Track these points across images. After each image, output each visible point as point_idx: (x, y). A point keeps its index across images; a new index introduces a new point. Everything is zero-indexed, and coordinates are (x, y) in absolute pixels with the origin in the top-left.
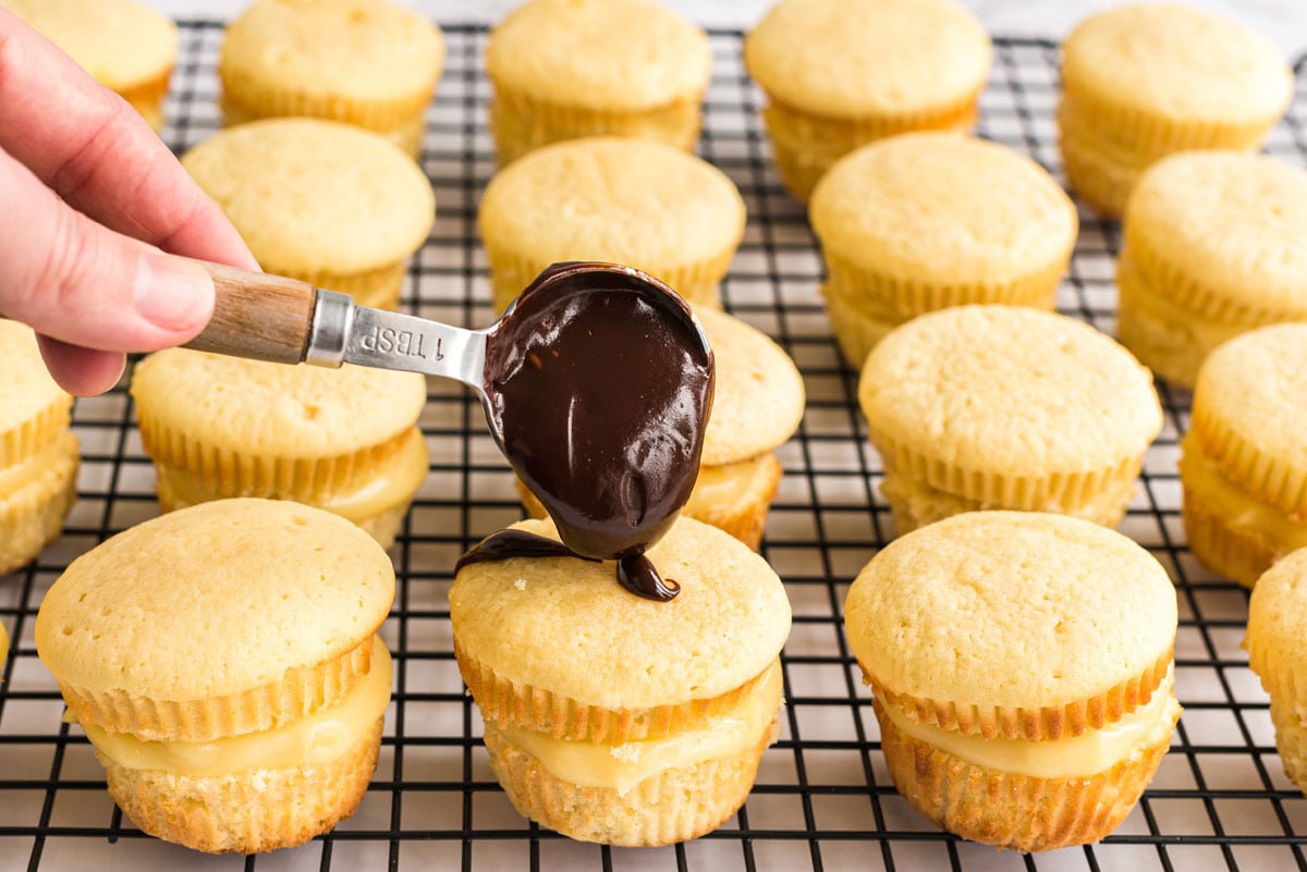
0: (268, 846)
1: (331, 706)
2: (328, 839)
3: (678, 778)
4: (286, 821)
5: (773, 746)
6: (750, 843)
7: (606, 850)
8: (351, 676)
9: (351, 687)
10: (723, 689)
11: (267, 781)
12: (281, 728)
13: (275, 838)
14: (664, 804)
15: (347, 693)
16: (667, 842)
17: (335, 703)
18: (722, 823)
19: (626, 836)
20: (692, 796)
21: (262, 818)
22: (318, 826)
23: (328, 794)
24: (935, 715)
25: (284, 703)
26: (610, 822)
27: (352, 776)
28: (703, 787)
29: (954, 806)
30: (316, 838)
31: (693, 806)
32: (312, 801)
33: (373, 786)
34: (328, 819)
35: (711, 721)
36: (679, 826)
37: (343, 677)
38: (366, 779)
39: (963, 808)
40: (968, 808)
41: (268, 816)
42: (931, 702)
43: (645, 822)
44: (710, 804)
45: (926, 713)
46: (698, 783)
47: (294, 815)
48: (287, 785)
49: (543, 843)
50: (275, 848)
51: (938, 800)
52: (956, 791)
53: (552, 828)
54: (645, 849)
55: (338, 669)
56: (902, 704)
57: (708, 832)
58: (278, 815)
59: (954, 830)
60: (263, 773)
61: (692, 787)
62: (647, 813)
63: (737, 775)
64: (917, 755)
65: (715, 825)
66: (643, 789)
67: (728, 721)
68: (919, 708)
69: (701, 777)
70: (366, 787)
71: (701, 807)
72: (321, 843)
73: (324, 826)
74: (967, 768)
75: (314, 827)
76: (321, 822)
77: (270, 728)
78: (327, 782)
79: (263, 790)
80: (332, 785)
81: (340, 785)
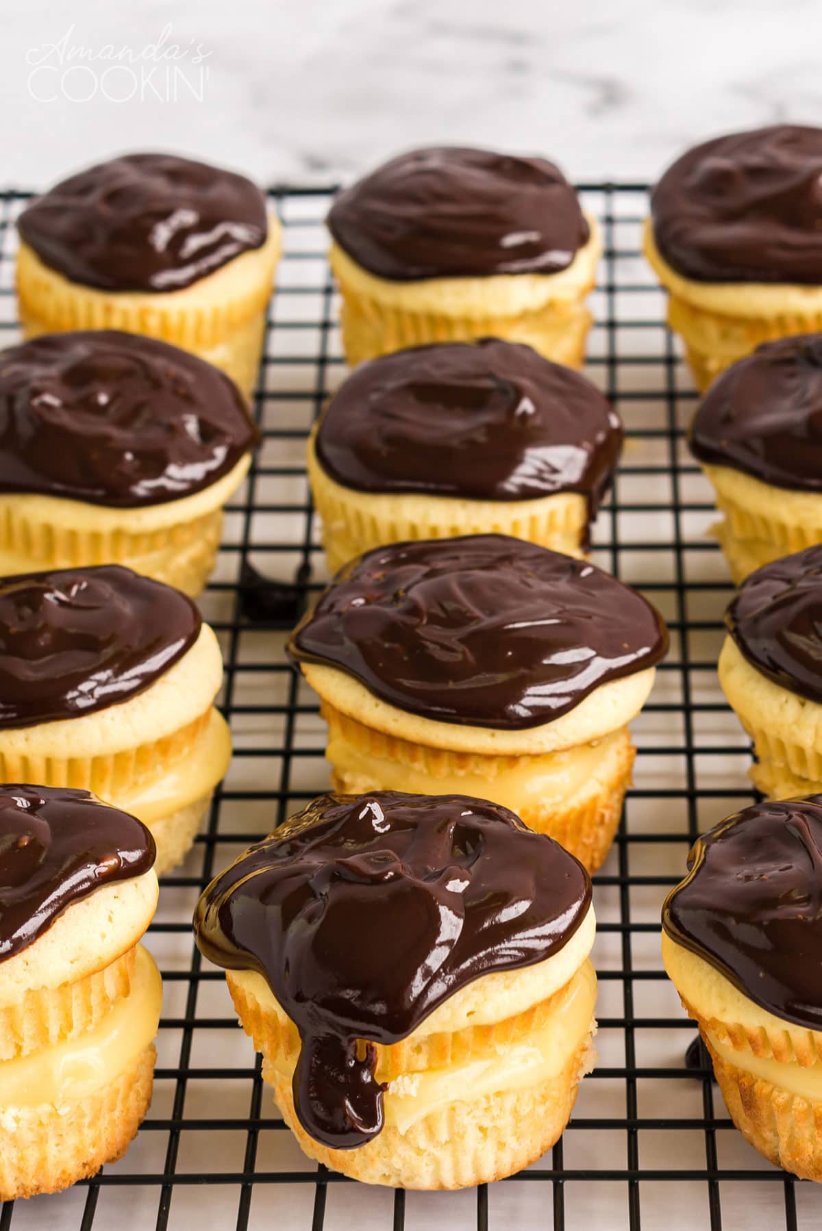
0: (25, 1193)
1: (83, 1033)
2: (94, 1183)
3: (469, 1113)
4: (42, 1163)
5: (587, 1076)
6: (562, 1185)
7: (400, 1193)
8: (105, 998)
9: (105, 1012)
10: (505, 1013)
11: (17, 1120)
12: (27, 1057)
13: (32, 1183)
14: (455, 1140)
15: (102, 1017)
16: (465, 1184)
17: (88, 1029)
18: (530, 1163)
19: (417, 1179)
20: (489, 1133)
21: (15, 1161)
22: (80, 1169)
23: (89, 1134)
24: (747, 1041)
25: (27, 1028)
26: (397, 1163)
27: (117, 1113)
28: (500, 1123)
29: (784, 1140)
30: (80, 1183)
31: (490, 1145)
32: (71, 1140)
33: (146, 1125)
34: (92, 1161)
35: (501, 1049)
36: (477, 1169)
37: (95, 1000)
38: (135, 1116)
39: (793, 1145)
40: (798, 1144)
41: (22, 1159)
42: (741, 1027)
43: (437, 1163)
44: (511, 1141)
45: (739, 1040)
46: (493, 1119)
47: (51, 1160)
48: (41, 1124)
49: (331, 1186)
50: (33, 1194)
51: (768, 1135)
52: (784, 1124)
53: (339, 1170)
54: (442, 1191)
55: (87, 992)
56: (714, 1029)
57: (514, 1173)
58: (33, 1156)
59: (789, 1169)
60: (12, 1111)
61: (487, 1123)
62: (438, 1153)
63: (541, 1110)
64: (740, 1085)
65: (521, 1164)
66: (429, 1123)
67: (520, 1050)
68: (731, 1035)
69: (495, 1112)
70: (137, 1125)
71: (501, 1145)
72: (86, 1188)
73: (87, 1167)
74: (792, 1099)
75: (75, 1170)
76: (84, 1165)
77: (14, 1057)
78: (87, 1120)
79: (13, 1130)
80: (92, 1124)
81: (104, 1123)
